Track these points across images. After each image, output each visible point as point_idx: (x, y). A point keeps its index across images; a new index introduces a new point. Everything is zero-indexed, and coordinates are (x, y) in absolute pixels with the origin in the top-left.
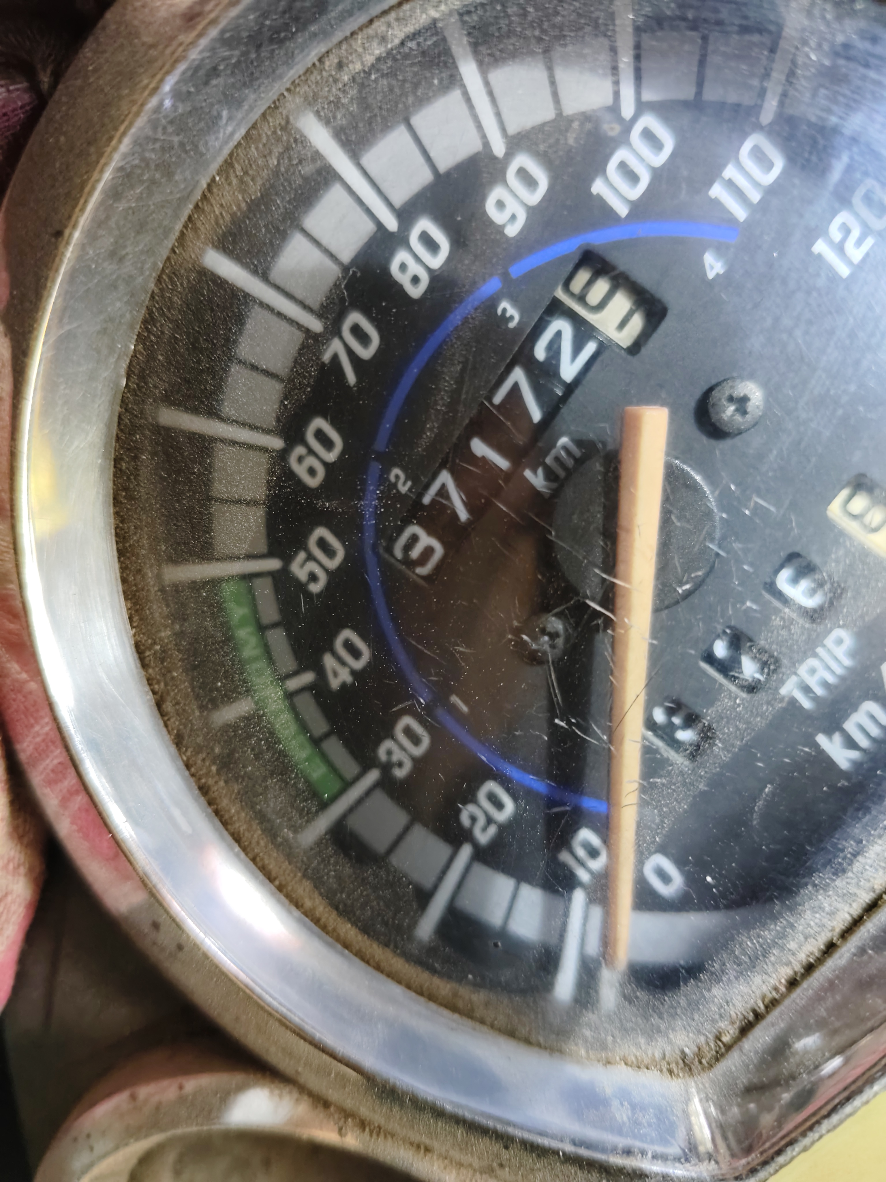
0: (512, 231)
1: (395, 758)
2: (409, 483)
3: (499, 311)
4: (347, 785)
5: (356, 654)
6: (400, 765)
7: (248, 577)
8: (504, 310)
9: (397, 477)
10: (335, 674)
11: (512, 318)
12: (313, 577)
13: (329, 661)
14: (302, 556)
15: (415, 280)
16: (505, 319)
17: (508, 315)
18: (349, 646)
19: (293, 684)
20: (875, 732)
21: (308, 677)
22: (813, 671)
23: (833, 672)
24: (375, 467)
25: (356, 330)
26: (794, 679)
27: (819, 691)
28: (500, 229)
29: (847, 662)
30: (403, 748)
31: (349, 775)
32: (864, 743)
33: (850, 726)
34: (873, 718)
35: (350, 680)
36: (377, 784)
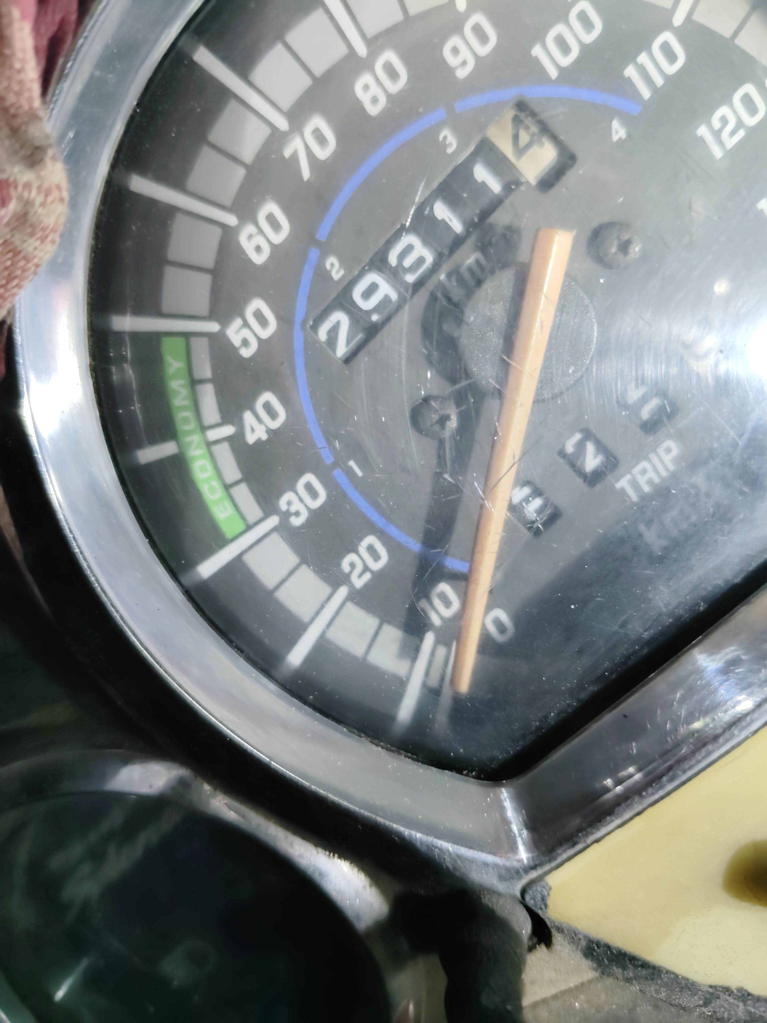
0: (462, 74)
1: (293, 509)
2: (342, 272)
3: (441, 138)
4: (249, 527)
6: (297, 514)
7: (189, 335)
8: (445, 138)
9: (332, 265)
10: (253, 430)
11: (451, 144)
12: (246, 343)
13: (249, 418)
14: (238, 322)
15: (374, 100)
16: (444, 146)
18: (267, 407)
19: (213, 435)
22: (643, 472)
23: (659, 474)
24: (313, 254)
25: (317, 134)
26: (628, 477)
27: (646, 489)
28: (451, 71)
29: (671, 467)
30: (301, 500)
31: (252, 519)
33: (666, 519)
35: (264, 437)
36: (275, 529)
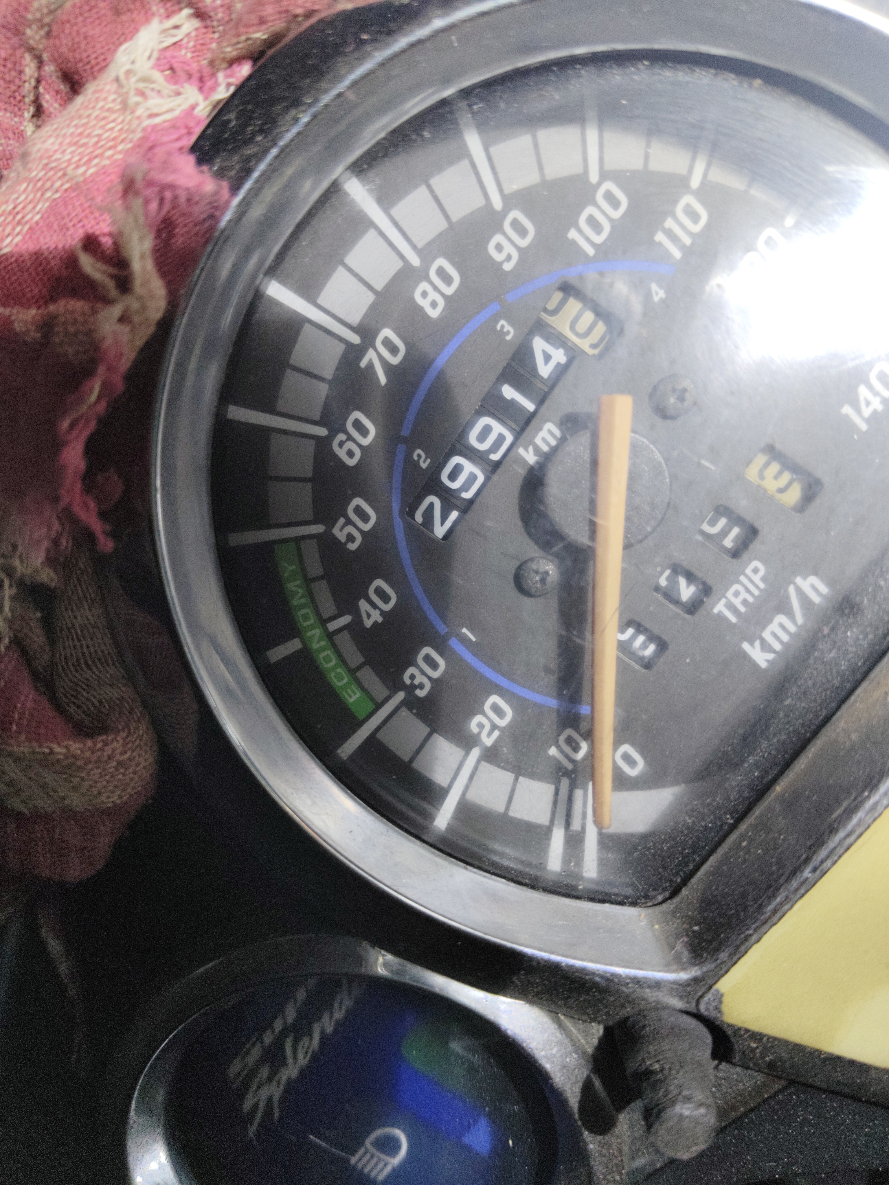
0: (508, 267)
1: (416, 682)
2: (429, 461)
3: (499, 328)
4: (379, 706)
5: (385, 598)
6: (421, 686)
7: (298, 540)
8: (503, 327)
9: (419, 456)
10: (369, 616)
11: (508, 333)
12: (351, 538)
13: (363, 605)
14: (342, 521)
15: (434, 305)
16: (502, 334)
17: (505, 330)
18: (380, 592)
19: (332, 626)
20: (785, 638)
21: (346, 619)
22: (737, 594)
23: (752, 594)
24: (401, 448)
25: (387, 343)
26: (723, 601)
27: (742, 609)
28: (498, 266)
29: (762, 585)
30: (424, 673)
31: (379, 699)
32: (778, 647)
33: (766, 635)
34: (782, 626)
35: (380, 620)
36: (403, 703)
